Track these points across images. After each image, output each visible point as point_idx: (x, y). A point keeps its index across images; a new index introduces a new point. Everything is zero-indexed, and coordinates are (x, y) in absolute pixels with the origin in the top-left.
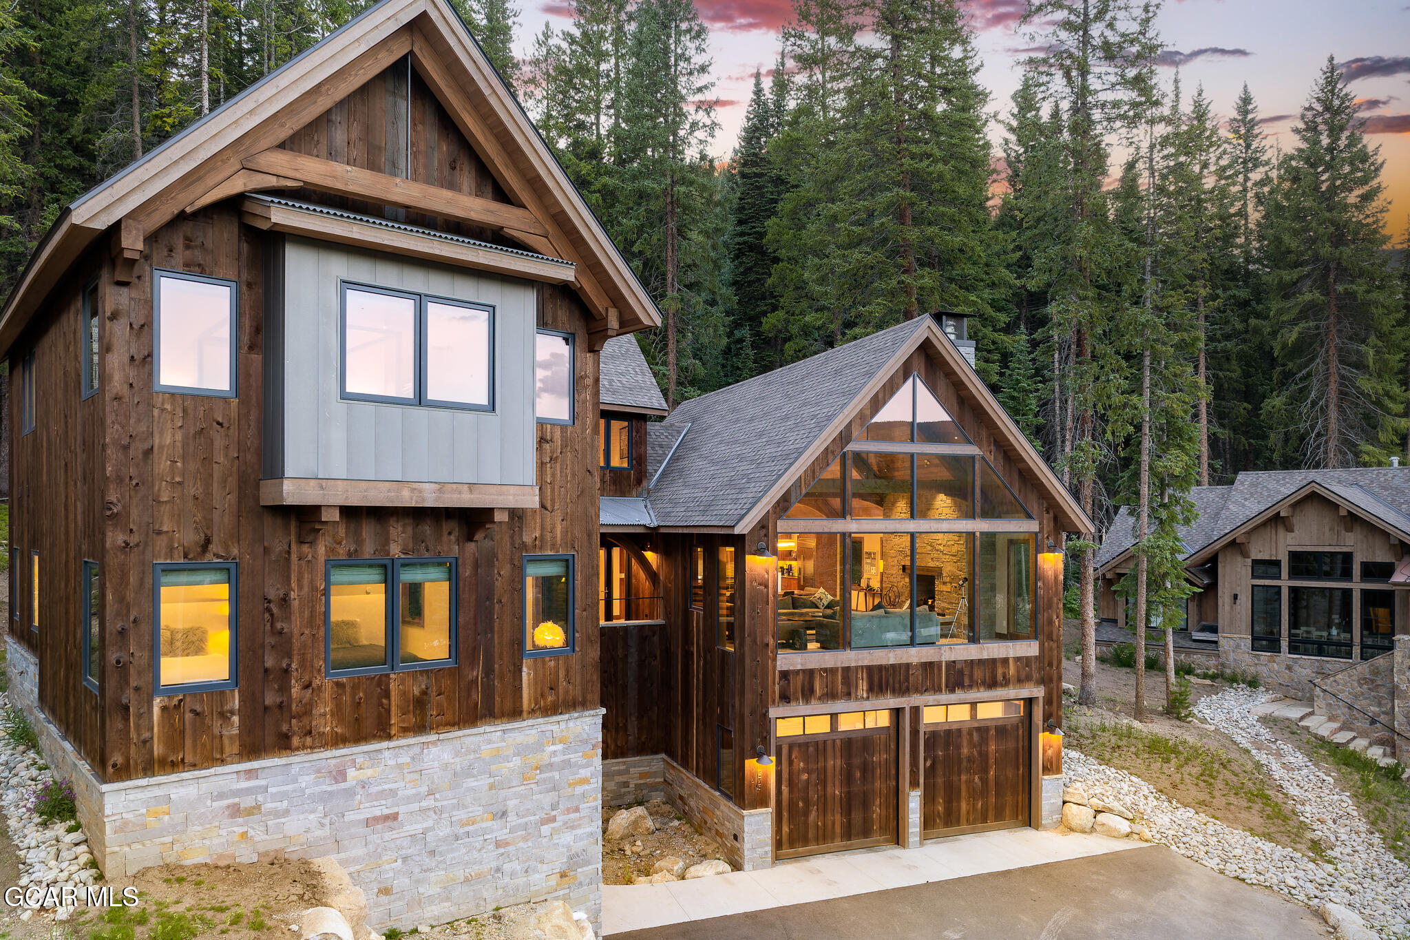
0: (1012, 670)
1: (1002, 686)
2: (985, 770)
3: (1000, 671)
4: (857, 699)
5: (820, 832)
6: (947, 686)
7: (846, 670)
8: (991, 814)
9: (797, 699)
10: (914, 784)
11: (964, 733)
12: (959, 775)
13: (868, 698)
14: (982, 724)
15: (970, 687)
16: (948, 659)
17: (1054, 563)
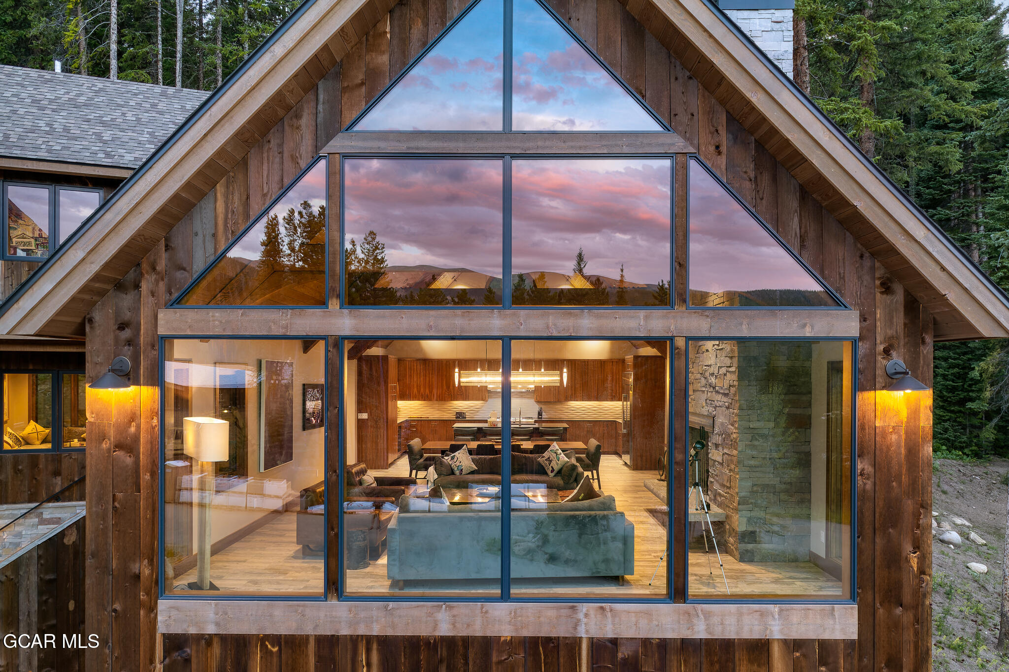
16: (596, 633)
17: (904, 414)
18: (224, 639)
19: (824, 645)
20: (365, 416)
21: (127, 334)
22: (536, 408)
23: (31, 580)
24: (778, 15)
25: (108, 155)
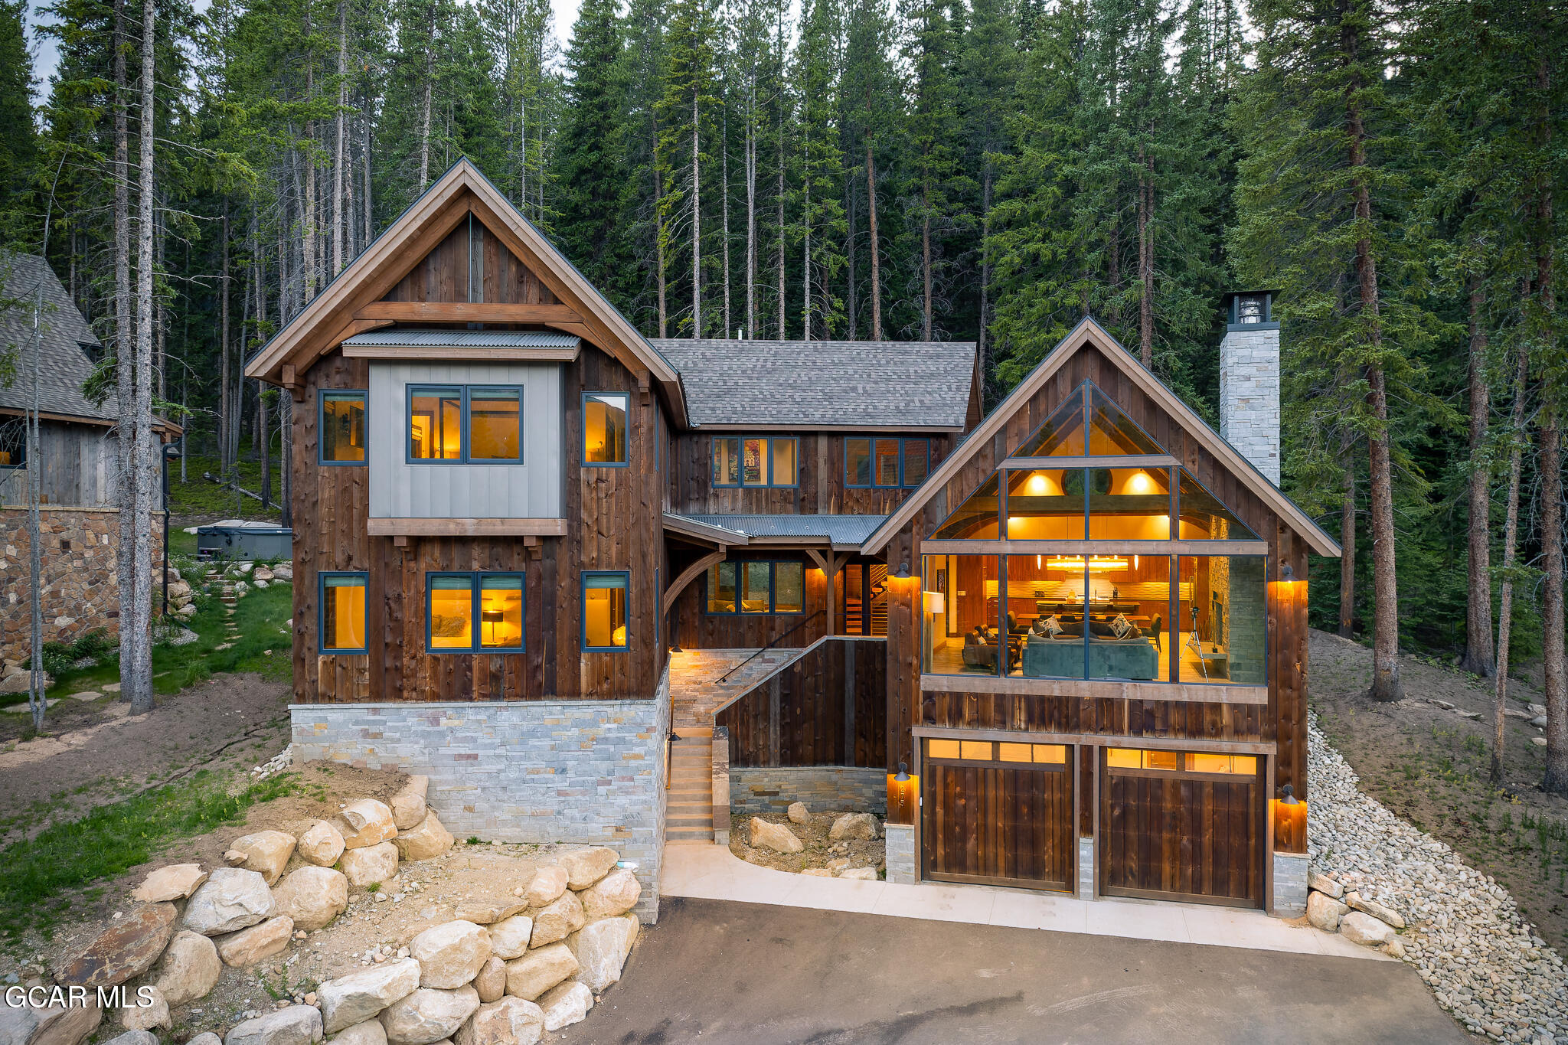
0: (1226, 718)
1: (1211, 735)
2: (1197, 830)
3: (1208, 718)
4: (1012, 728)
5: (981, 862)
6: (1130, 728)
7: (1001, 698)
8: (1207, 885)
9: (944, 722)
10: (1087, 830)
11: (1168, 786)
12: (1160, 831)
13: (1026, 730)
14: (1194, 778)
15: (1165, 731)
16: (1132, 697)
17: (1293, 593)
18: (951, 693)
19: (1250, 706)
20: (963, 593)
21: (906, 552)
22: (1112, 588)
23: (776, 694)
24: (1269, 333)
25: (806, 416)
